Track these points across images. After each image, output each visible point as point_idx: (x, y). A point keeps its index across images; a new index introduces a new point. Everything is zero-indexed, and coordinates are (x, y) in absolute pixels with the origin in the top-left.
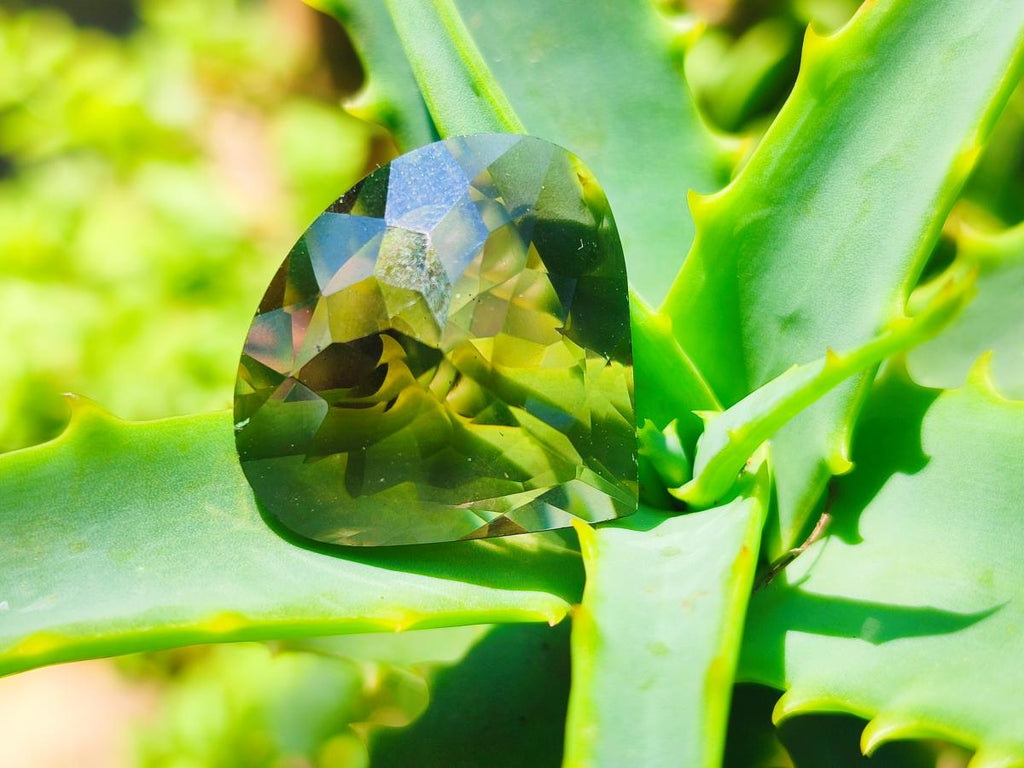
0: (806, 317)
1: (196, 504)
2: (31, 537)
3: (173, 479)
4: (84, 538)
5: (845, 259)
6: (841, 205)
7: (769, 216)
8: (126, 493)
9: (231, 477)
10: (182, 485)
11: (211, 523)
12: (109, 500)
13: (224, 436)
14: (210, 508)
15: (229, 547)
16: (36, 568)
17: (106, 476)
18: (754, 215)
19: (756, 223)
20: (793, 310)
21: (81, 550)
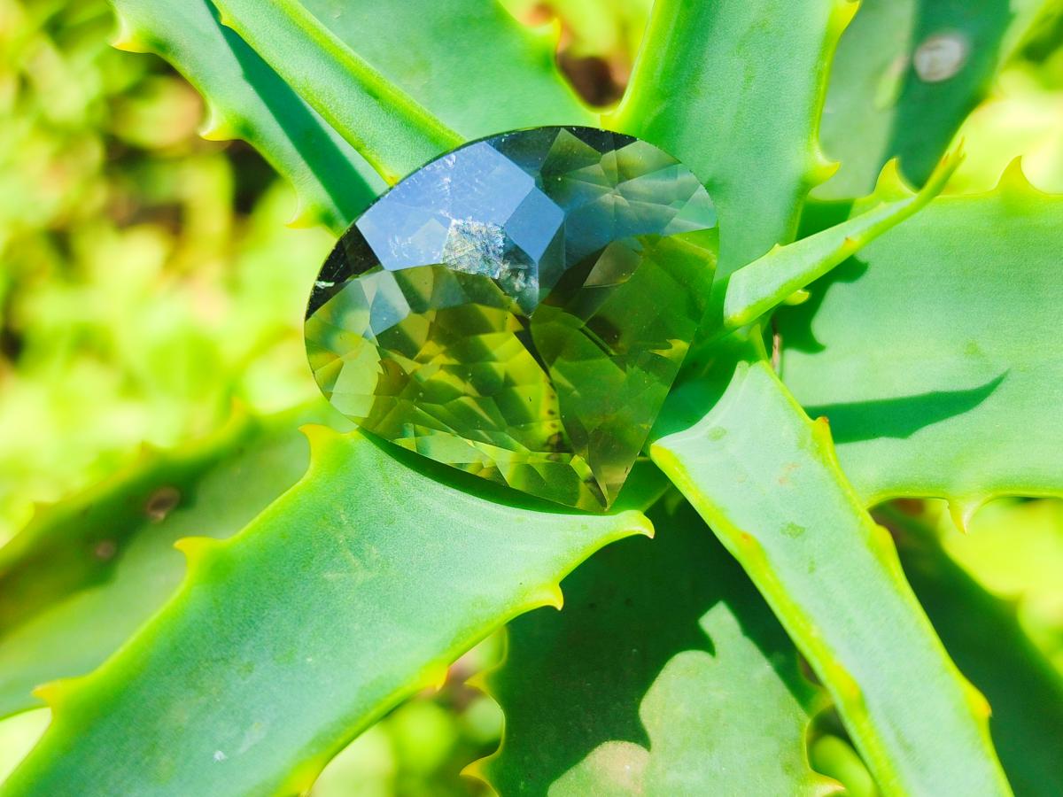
0: (720, 182)
1: (316, 578)
2: (202, 683)
3: (288, 567)
4: (246, 660)
5: (746, 123)
6: (726, 77)
7: (667, 109)
8: (259, 601)
9: (330, 540)
10: (297, 569)
11: (337, 588)
12: (248, 614)
13: (308, 508)
14: (329, 576)
15: (365, 602)
16: (223, 708)
17: (237, 595)
18: (654, 114)
19: (657, 119)
20: (707, 180)
21: (250, 671)
